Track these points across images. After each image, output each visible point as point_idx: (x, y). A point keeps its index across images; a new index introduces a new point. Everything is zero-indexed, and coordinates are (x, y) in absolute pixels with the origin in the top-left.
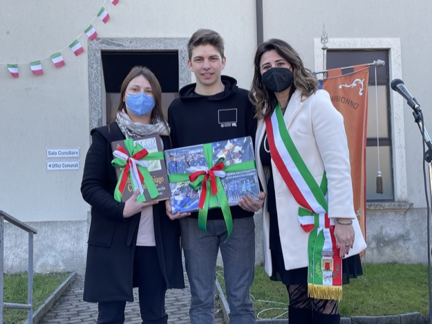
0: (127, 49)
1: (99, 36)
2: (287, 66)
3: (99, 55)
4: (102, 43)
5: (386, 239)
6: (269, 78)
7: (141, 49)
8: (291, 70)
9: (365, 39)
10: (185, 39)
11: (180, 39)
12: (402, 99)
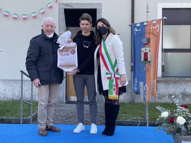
0: (75, 8)
2: (105, 26)
3: (63, 11)
4: (64, 5)
5: (187, 94)
6: (99, 30)
7: (81, 8)
8: (107, 27)
9: (181, 4)
10: (100, 4)
11: (98, 4)
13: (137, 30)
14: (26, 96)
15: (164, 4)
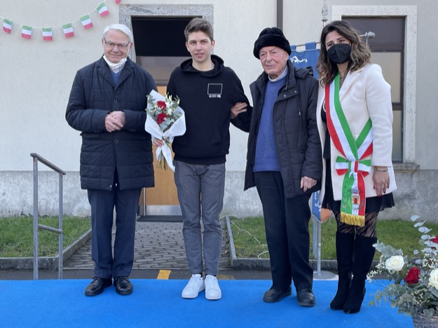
0: (154, 15)
2: (347, 42)
3: (129, 21)
4: (132, 9)
7: (168, 15)
8: (350, 45)
11: (204, 6)
12: (415, 66)
15: (345, 7)
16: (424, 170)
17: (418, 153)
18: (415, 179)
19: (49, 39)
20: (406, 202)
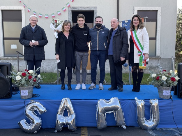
0: (79, 10)
1: (71, 6)
3: (71, 12)
4: (72, 8)
5: (152, 67)
7: (83, 10)
9: (150, 7)
10: (96, 7)
11: (94, 7)
12: (160, 26)
13: (125, 25)
14: (47, 70)
15: (139, 7)
16: (162, 59)
17: (161, 53)
18: (160, 61)
19: (47, 18)
20: (157, 68)
